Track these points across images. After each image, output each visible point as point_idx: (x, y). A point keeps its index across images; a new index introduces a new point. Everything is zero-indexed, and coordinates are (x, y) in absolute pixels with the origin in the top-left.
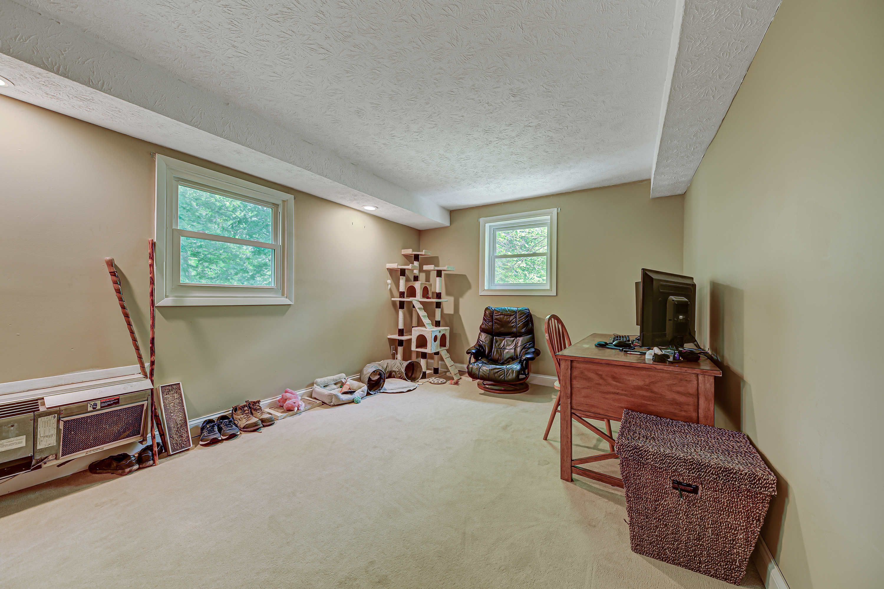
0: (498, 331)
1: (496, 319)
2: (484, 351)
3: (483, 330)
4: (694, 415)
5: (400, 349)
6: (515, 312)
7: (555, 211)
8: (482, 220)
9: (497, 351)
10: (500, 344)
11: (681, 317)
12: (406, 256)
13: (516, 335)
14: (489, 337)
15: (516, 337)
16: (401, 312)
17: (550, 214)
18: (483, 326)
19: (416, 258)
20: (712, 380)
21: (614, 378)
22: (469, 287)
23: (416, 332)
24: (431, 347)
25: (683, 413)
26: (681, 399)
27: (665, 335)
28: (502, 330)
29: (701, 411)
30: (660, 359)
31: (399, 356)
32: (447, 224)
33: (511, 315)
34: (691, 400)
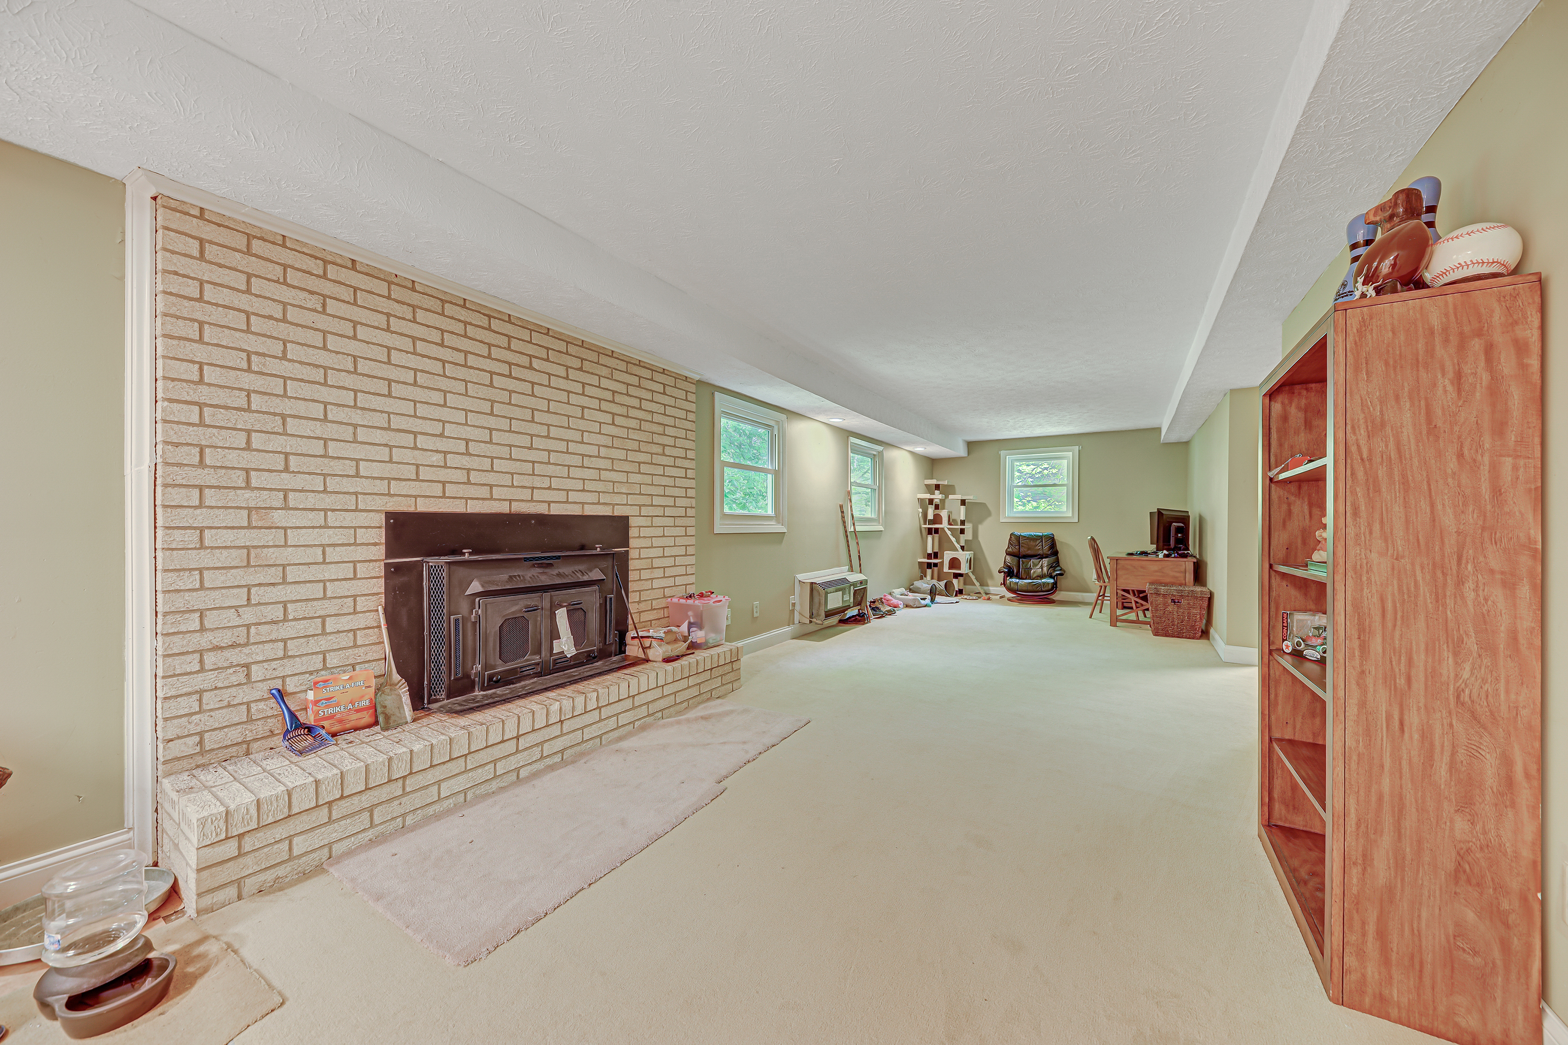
0: (1024, 554)
1: (1023, 543)
2: (1013, 571)
3: (1008, 553)
4: (1184, 582)
5: (929, 571)
6: (1041, 537)
7: (1076, 448)
8: (1002, 453)
9: (1025, 571)
10: (1027, 565)
11: (1179, 535)
12: (927, 486)
13: (1042, 557)
14: (1016, 559)
15: (1042, 558)
16: (930, 538)
17: (1073, 451)
18: (1010, 550)
19: (937, 487)
20: (1192, 564)
21: (1142, 567)
22: (989, 514)
23: (948, 556)
24: (964, 569)
25: (1178, 582)
26: (1178, 575)
27: (1170, 545)
28: (1030, 552)
29: (1187, 579)
30: (1166, 556)
31: (929, 577)
32: (967, 455)
33: (1037, 539)
34: (1182, 575)
